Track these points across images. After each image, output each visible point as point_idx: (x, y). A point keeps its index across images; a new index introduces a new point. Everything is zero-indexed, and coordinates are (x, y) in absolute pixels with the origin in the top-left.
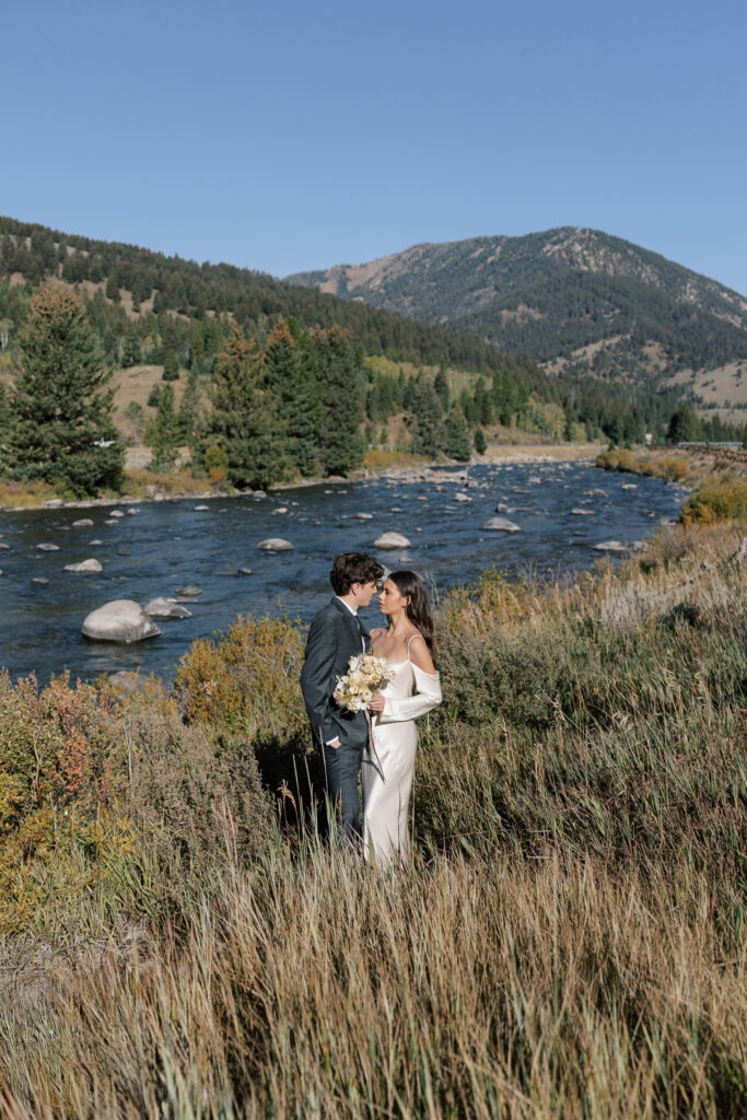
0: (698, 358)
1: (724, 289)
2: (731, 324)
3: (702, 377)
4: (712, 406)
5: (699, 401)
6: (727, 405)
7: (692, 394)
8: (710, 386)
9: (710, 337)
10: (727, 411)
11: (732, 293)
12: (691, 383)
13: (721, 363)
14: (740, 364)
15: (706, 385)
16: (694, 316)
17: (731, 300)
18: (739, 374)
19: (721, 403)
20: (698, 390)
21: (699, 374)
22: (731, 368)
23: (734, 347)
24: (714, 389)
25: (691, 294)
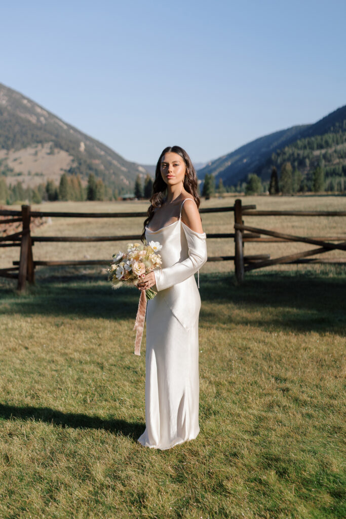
0: (10, 143)
1: (24, 97)
2: (29, 122)
3: (13, 155)
4: (19, 174)
5: (11, 170)
6: (29, 174)
7: (6, 166)
8: (19, 161)
9: (17, 128)
10: (29, 177)
11: (30, 101)
12: (6, 159)
13: (24, 146)
14: (36, 147)
15: (15, 160)
16: (5, 115)
17: (29, 105)
18: (36, 154)
19: (26, 172)
20: (11, 164)
21: (11, 152)
22: (30, 150)
23: (33, 136)
24: (21, 163)
25: (3, 99)
